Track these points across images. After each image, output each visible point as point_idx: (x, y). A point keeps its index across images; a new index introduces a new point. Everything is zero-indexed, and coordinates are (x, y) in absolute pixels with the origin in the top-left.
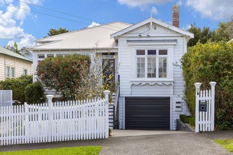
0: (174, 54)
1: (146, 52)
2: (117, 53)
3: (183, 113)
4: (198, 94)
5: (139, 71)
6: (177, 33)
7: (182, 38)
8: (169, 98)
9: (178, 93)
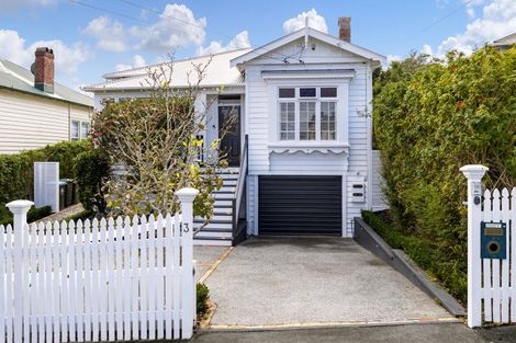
0: (350, 101)
1: (297, 92)
2: (244, 95)
3: (367, 207)
4: (477, 201)
5: (283, 126)
6: (355, 56)
7: (363, 67)
8: (339, 178)
9: (357, 169)
